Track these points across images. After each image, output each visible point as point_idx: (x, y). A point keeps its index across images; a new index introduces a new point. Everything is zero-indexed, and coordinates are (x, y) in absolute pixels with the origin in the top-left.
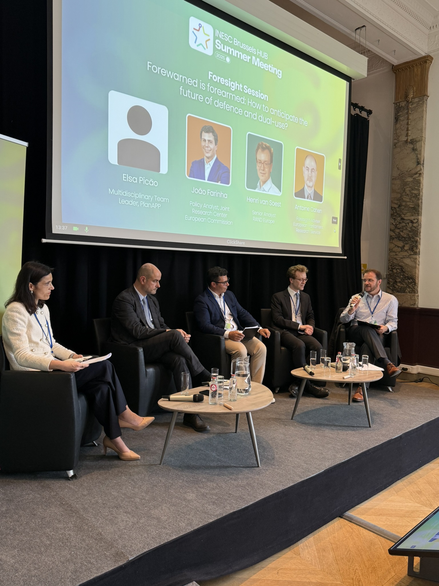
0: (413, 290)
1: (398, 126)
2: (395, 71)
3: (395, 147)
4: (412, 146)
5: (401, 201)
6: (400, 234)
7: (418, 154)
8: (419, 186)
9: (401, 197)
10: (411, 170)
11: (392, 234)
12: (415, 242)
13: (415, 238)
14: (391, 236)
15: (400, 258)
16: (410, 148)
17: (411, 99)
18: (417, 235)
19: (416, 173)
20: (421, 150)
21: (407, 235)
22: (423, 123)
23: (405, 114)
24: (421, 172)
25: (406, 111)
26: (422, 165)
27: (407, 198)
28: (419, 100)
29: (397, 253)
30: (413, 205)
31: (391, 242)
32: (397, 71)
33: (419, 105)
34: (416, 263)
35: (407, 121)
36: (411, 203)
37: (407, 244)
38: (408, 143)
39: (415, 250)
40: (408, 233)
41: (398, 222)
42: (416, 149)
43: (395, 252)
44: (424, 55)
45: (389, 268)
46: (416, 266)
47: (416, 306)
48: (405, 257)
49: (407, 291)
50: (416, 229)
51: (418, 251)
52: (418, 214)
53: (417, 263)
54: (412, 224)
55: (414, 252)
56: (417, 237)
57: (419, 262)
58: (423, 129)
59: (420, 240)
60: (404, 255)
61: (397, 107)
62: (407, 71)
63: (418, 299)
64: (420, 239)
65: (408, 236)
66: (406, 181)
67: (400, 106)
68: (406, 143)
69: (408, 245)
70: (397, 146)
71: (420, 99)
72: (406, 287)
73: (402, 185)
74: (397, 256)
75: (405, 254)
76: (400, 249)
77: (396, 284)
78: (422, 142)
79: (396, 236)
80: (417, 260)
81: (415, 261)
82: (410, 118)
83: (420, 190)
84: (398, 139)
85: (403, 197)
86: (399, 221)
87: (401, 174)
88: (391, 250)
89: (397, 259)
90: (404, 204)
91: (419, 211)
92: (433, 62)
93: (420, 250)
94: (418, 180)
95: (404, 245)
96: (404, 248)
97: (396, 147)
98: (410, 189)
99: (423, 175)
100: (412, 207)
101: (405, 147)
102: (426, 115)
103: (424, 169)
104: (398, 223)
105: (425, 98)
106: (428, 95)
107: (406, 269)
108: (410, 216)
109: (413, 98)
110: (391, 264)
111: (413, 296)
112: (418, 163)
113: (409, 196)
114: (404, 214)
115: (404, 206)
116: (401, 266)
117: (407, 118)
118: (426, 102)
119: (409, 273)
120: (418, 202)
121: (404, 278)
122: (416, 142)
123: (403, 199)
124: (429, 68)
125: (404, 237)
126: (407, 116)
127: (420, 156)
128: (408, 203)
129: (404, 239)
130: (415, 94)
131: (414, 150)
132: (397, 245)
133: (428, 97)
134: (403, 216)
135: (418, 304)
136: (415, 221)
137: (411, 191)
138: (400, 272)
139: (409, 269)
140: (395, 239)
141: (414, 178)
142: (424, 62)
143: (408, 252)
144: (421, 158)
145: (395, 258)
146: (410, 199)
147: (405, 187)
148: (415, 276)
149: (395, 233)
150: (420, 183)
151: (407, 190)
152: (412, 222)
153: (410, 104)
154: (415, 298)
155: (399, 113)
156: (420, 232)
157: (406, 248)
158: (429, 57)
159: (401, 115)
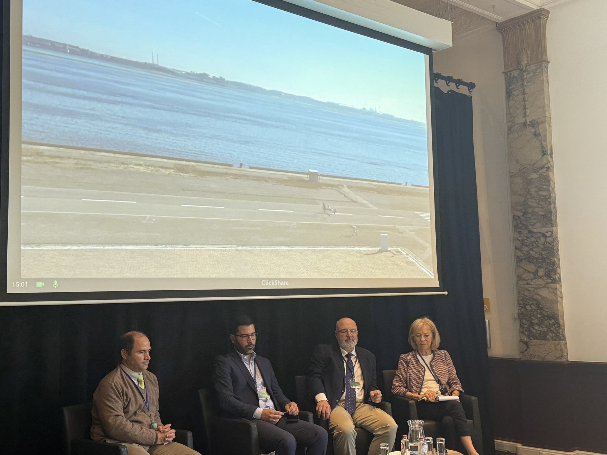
0: (557, 335)
1: (511, 103)
2: (501, 31)
3: (509, 132)
4: (533, 130)
5: (525, 207)
6: (529, 253)
7: (542, 140)
8: (549, 185)
9: (525, 201)
10: (534, 164)
11: (519, 253)
12: (552, 264)
13: (551, 258)
14: (517, 257)
15: (534, 289)
16: (530, 132)
17: (526, 67)
18: (554, 254)
19: (543, 167)
20: (545, 136)
21: (539, 255)
22: (544, 98)
23: (519, 87)
24: (549, 166)
25: (520, 83)
26: (550, 155)
27: (534, 202)
28: (536, 67)
29: (529, 282)
30: (542, 212)
31: (519, 266)
32: (503, 29)
33: (536, 74)
34: (556, 294)
35: (523, 96)
36: (540, 209)
37: (541, 267)
38: (527, 127)
39: (553, 276)
40: (540, 252)
41: (524, 236)
42: (538, 134)
43: (526, 280)
44: (536, 9)
45: (519, 304)
46: (557, 300)
47: (563, 360)
48: (541, 286)
49: (549, 337)
50: (551, 246)
51: (557, 277)
52: (552, 226)
53: (558, 295)
54: (544, 239)
55: (551, 278)
56: (554, 257)
57: (561, 293)
58: (546, 106)
59: (559, 261)
60: (538, 284)
61: (508, 78)
62: (516, 29)
63: (566, 348)
64: (559, 259)
65: (541, 256)
66: (529, 178)
67: (512, 76)
68: (524, 126)
69: (542, 269)
70: (512, 130)
71: (537, 65)
72: (547, 331)
73: (525, 184)
74: (529, 285)
75: (540, 282)
76: (532, 276)
77: (531, 327)
78: (546, 123)
79: (525, 257)
80: (558, 291)
81: (555, 292)
82: (526, 92)
83: (550, 190)
84: (513, 121)
85: (527, 201)
86: (526, 235)
87: (522, 170)
88: (520, 277)
89: (529, 290)
90: (530, 210)
91: (552, 220)
92: (550, 16)
93: (560, 276)
94: (546, 176)
95: (538, 269)
96: (537, 274)
97: (511, 132)
98: (536, 189)
99: (553, 169)
100: (542, 215)
101: (524, 132)
102: (548, 87)
103: (553, 160)
104: (525, 238)
105: (543, 65)
106: (548, 60)
107: (544, 304)
108: (540, 228)
109: (528, 65)
110: (521, 298)
111: (558, 344)
112: (544, 153)
113: (537, 199)
114: (532, 225)
115: (531, 213)
116: (536, 300)
117: (522, 92)
118: (546, 69)
119: (549, 311)
120: (549, 207)
121: (542, 318)
122: (538, 123)
123: (528, 203)
124: (545, 24)
125: (536, 258)
126: (522, 89)
127: (545, 144)
128: (536, 210)
129: (537, 261)
130: (530, 59)
131: (536, 135)
132: (528, 270)
133: (549, 62)
134: (530, 227)
135: (567, 356)
136: (548, 235)
137: (538, 193)
138: (535, 308)
139: (548, 305)
140: (523, 261)
141: (539, 174)
142: (537, 18)
143: (543, 280)
144: (547, 146)
145: (527, 289)
146: (538, 204)
147: (529, 187)
148: (558, 315)
149: (523, 252)
150: (549, 181)
151: (533, 190)
152: (544, 236)
153: (525, 74)
154: (561, 347)
155: (511, 86)
156: (558, 250)
157: (541, 273)
158: (542, 11)
159: (513, 88)
